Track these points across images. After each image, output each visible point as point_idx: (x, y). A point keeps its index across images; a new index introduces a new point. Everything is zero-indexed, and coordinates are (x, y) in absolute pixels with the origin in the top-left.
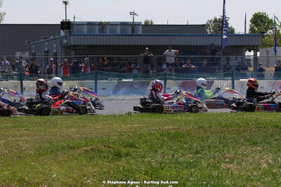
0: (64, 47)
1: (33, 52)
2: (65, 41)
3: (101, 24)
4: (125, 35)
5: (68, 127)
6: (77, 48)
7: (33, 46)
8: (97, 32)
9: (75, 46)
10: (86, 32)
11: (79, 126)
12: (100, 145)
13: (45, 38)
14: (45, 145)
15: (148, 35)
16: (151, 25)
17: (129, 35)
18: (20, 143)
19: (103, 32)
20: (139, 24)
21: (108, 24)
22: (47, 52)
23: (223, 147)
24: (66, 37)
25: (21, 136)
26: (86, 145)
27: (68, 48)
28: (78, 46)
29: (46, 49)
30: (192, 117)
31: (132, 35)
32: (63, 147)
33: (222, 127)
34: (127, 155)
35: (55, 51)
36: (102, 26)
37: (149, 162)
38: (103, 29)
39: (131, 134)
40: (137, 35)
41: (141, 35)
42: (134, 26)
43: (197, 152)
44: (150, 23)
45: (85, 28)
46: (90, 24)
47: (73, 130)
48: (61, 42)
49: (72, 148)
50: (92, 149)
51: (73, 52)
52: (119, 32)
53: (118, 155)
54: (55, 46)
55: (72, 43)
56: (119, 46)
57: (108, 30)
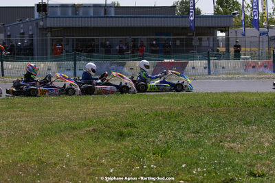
0: (40, 29)
2: (41, 23)
3: (74, 6)
6: (53, 30)
8: (70, 14)
9: (51, 28)
10: (59, 14)
13: (21, 20)
17: (102, 17)
19: (76, 14)
20: (111, 6)
21: (81, 6)
22: (23, 34)
24: (42, 19)
27: (44, 30)
28: (54, 28)
29: (22, 31)
31: (104, 17)
35: (31, 33)
36: (75, 7)
38: (76, 11)
42: (106, 8)
44: (116, 5)
45: (59, 10)
46: (64, 6)
48: (37, 23)
51: (49, 34)
52: (91, 14)
54: (31, 27)
55: (48, 25)
57: (81, 13)
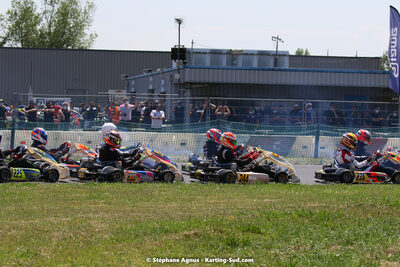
0: (176, 84)
1: (133, 90)
2: (177, 76)
3: (230, 53)
4: (263, 70)
5: (168, 200)
6: (193, 86)
7: (133, 82)
8: (224, 65)
9: (191, 83)
10: (208, 64)
11: (184, 200)
12: (208, 228)
13: (150, 71)
14: (129, 227)
15: (295, 71)
16: (305, 56)
17: (270, 70)
18: (93, 223)
19: (233, 64)
20: (285, 55)
21: (240, 53)
22: (152, 91)
23: (388, 235)
24: (178, 70)
25: (97, 212)
26: (188, 228)
27: (181, 86)
28: (196, 83)
29: (151, 87)
30: (348, 190)
31: (273, 70)
32: (154, 230)
33: (391, 206)
34: (246, 244)
35: (163, 90)
36: (232, 55)
37: (276, 255)
38: (233, 60)
39: (258, 213)
40: (280, 70)
41: (286, 70)
42: (277, 57)
43: (348, 242)
44: (304, 54)
45: (208, 58)
46: (215, 53)
47: (174, 204)
48: (172, 76)
49: (166, 232)
50: (196, 234)
51: (188, 93)
52: (255, 65)
53: (233, 244)
54: (163, 82)
55: (187, 79)
56: (253, 85)
57: (240, 62)
